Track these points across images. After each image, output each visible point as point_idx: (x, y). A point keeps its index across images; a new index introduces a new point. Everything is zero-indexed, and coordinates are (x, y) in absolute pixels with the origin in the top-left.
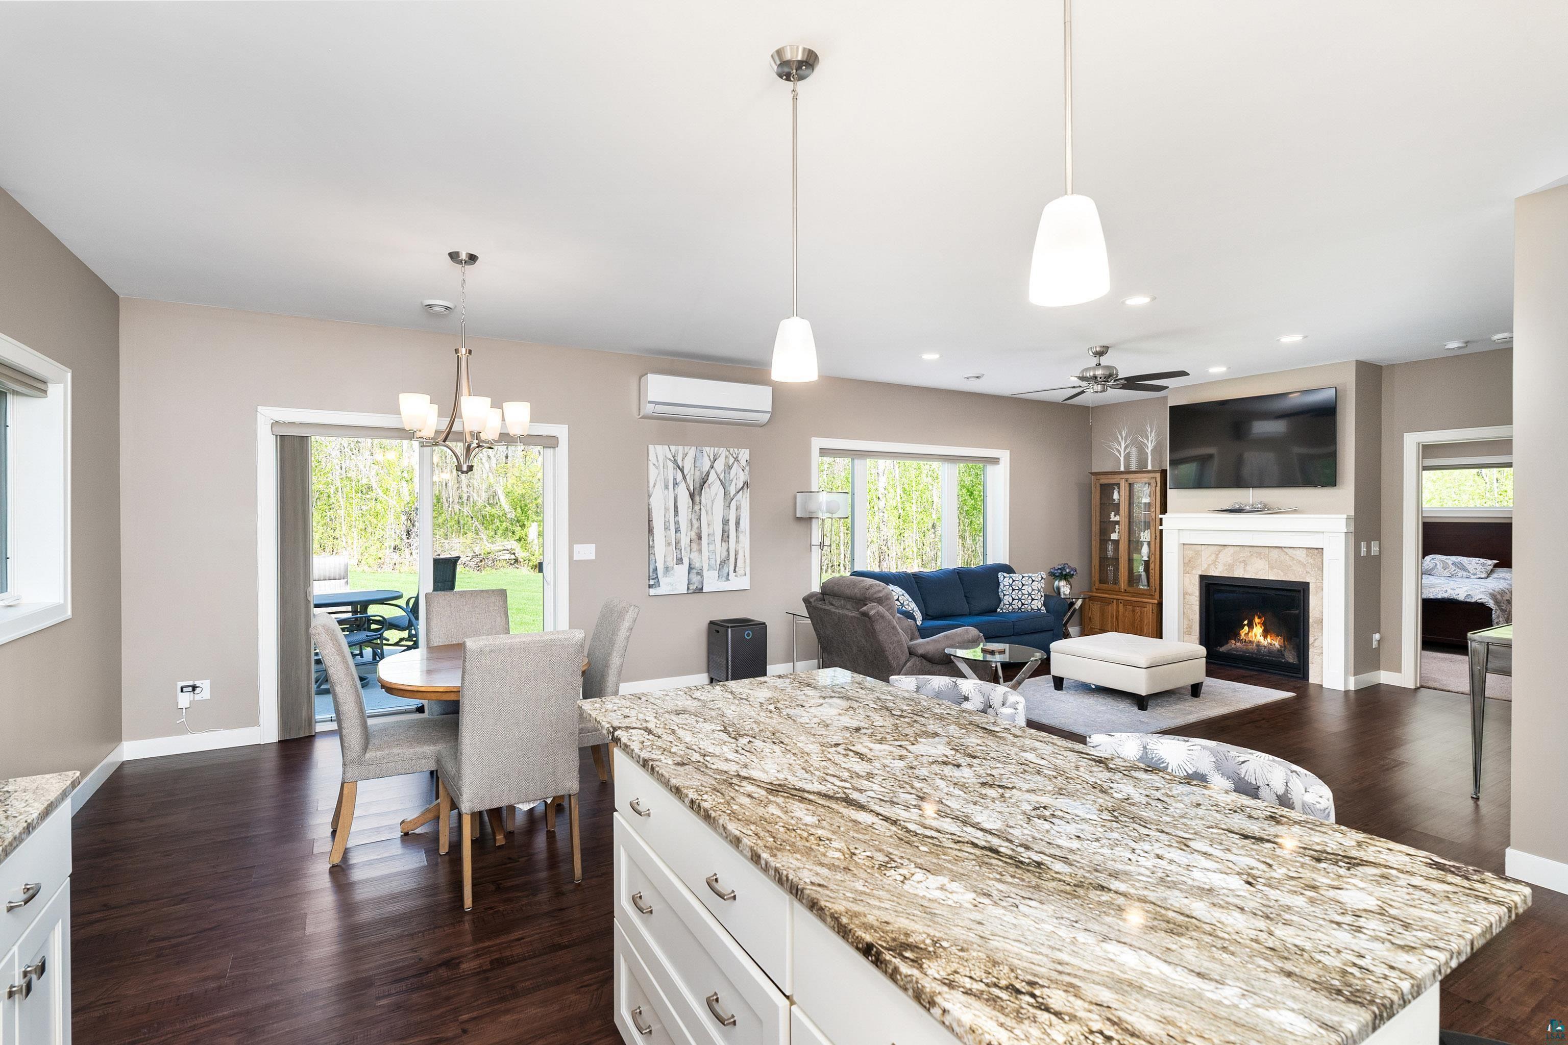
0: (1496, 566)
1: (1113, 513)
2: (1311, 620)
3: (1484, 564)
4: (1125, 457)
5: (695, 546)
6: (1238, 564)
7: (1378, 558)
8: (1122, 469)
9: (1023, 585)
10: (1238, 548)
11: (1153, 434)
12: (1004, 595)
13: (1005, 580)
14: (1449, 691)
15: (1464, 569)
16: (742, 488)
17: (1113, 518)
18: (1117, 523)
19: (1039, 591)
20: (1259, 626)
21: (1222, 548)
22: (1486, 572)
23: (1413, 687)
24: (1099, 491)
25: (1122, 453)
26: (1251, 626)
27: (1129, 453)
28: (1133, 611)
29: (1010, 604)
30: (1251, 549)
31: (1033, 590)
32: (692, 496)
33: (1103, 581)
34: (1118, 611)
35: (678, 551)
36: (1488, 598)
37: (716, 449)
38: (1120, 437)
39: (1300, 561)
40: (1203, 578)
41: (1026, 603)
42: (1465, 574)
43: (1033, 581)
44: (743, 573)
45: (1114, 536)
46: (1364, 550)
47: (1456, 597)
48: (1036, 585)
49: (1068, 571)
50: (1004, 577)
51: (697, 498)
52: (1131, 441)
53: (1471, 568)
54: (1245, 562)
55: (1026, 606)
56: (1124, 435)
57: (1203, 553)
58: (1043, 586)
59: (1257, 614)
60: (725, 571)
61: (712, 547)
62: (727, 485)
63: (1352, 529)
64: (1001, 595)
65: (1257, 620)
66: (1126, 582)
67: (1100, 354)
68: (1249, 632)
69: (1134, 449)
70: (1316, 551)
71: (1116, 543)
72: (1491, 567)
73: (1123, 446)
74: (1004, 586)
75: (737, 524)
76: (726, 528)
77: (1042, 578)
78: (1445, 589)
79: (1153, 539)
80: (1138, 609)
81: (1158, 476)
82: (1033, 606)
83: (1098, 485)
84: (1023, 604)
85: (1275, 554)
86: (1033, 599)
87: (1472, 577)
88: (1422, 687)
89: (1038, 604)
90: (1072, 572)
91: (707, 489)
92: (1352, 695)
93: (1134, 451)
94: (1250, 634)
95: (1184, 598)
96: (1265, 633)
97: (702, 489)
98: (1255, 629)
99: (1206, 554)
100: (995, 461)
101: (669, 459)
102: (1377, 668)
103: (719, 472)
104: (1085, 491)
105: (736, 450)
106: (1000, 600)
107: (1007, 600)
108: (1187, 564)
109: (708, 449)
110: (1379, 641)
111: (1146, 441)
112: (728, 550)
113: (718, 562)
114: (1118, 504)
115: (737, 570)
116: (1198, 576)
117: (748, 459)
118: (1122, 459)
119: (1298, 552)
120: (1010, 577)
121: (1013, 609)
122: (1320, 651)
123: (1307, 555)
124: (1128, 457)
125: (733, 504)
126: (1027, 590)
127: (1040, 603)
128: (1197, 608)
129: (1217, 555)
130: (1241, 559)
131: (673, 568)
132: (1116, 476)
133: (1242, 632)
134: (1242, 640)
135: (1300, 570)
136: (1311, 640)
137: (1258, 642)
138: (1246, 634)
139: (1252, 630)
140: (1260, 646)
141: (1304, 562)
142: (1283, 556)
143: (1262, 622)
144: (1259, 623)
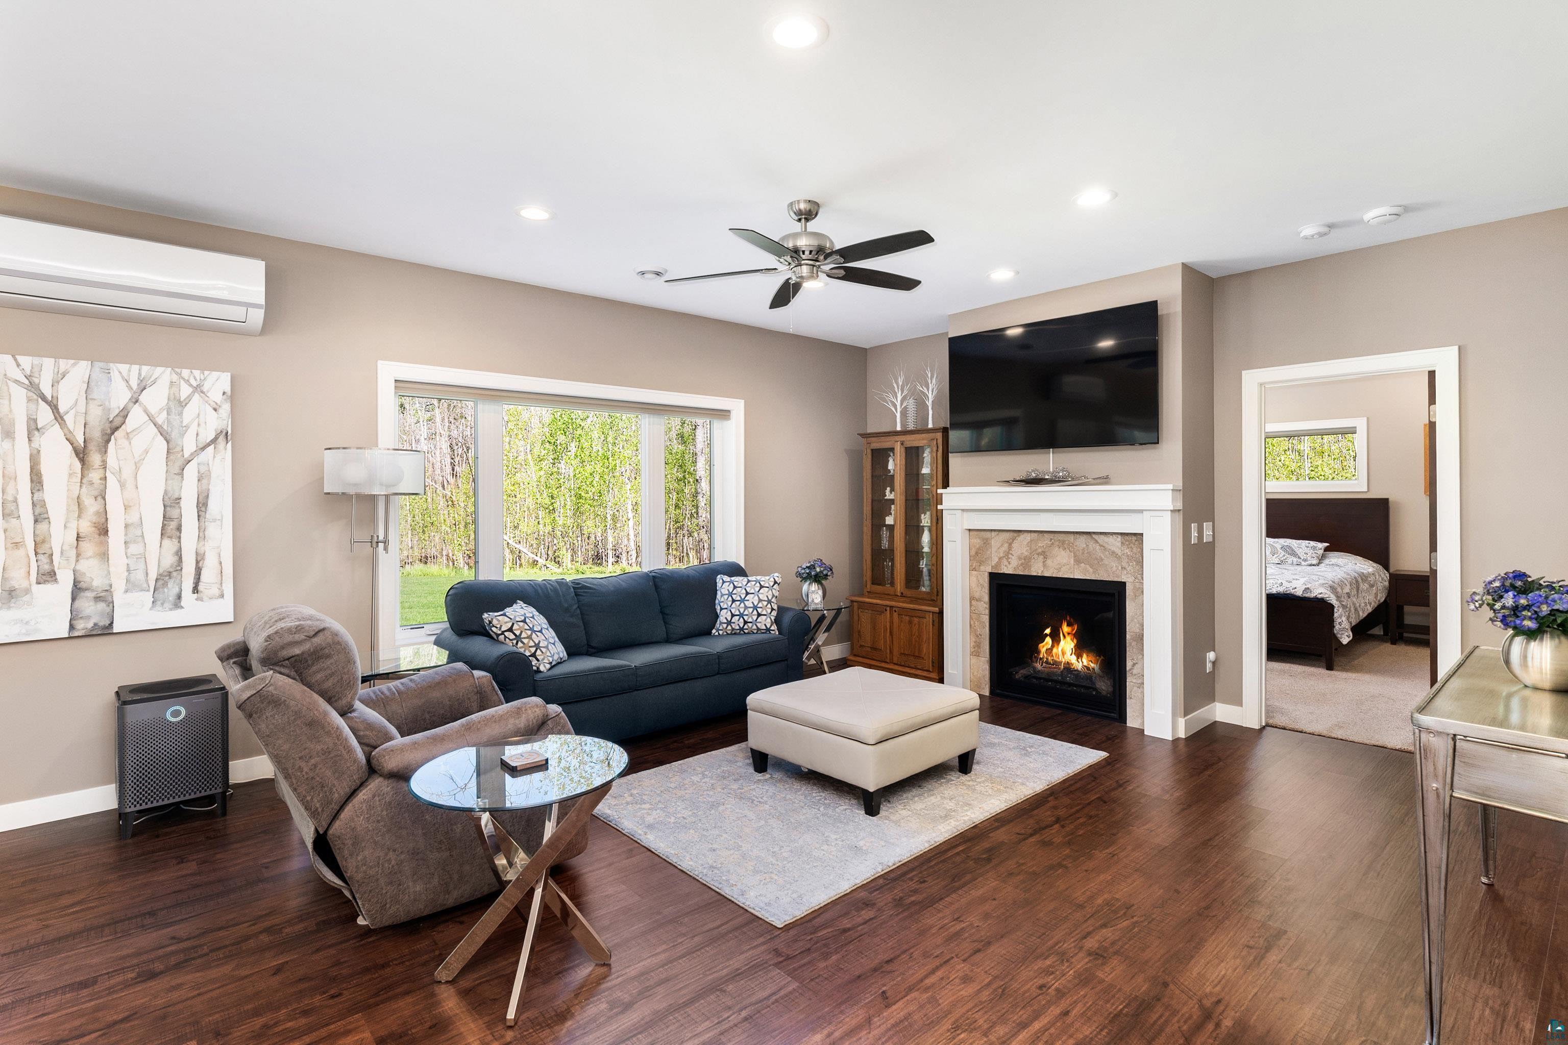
0: (1326, 549)
1: (888, 489)
2: (1128, 637)
3: (1314, 548)
4: (901, 412)
5: (89, 548)
6: (1036, 556)
7: (1212, 544)
8: (899, 428)
9: (747, 593)
11: (934, 381)
12: (721, 609)
13: (724, 585)
14: (1301, 732)
15: (1293, 554)
16: (214, 441)
17: (889, 495)
18: (892, 501)
19: (769, 602)
20: (1068, 638)
21: (1015, 535)
22: (1318, 557)
23: (1257, 727)
24: (870, 456)
25: (898, 407)
26: (1055, 638)
27: (906, 408)
28: (910, 622)
29: (729, 623)
30: (1052, 536)
31: (760, 600)
32: (81, 454)
33: (877, 580)
34: (892, 622)
35: (44, 559)
36: (1329, 593)
37: (145, 369)
38: (896, 386)
39: (1113, 552)
40: (992, 575)
41: (750, 620)
42: (1295, 560)
43: (762, 587)
44: (215, 591)
45: (889, 520)
46: (1194, 534)
47: (1293, 591)
48: (765, 594)
49: (818, 570)
50: (724, 582)
51: (95, 458)
52: (909, 390)
53: (1300, 552)
54: (1044, 555)
55: (750, 625)
56: (900, 383)
57: (993, 541)
58: (776, 594)
59: (1065, 619)
60: (172, 590)
61: (134, 549)
62: (174, 435)
63: (1179, 506)
64: (718, 608)
65: (1065, 629)
66: (903, 582)
67: (808, 215)
68: (1053, 646)
69: (911, 401)
70: (1134, 538)
71: (891, 528)
72: (1322, 552)
73: (899, 397)
74: (722, 595)
75: (202, 505)
76: (174, 513)
77: (775, 582)
78: (1279, 582)
79: (934, 524)
80: (916, 620)
81: (939, 435)
82: (759, 625)
83: (869, 451)
84: (746, 622)
85: (1081, 542)
86: (759, 615)
87: (1303, 563)
88: (1267, 725)
89: (765, 622)
90: (825, 572)
91: (123, 442)
92: (1181, 745)
93: (911, 404)
94: (1055, 650)
95: (971, 606)
96: (1078, 653)
97: (108, 441)
98: (1062, 643)
99: (996, 542)
100: (724, 414)
101: (17, 382)
102: (1211, 697)
103: (153, 411)
104: (855, 457)
105: (197, 373)
106: (717, 616)
107: (724, 616)
108: (977, 557)
109: (124, 368)
110: (1214, 663)
111: (925, 390)
112: (179, 554)
113: (153, 576)
114: (893, 476)
115: (200, 588)
116: (987, 575)
117: (228, 389)
118: (898, 415)
119: (1111, 539)
120: (731, 582)
121: (733, 629)
122: (1139, 681)
123: (1122, 543)
124: (904, 413)
125: (191, 471)
126: (752, 600)
127: (769, 620)
128: (986, 619)
129: (1010, 544)
130: (1040, 550)
131: (28, 591)
132: (888, 439)
133: (1043, 647)
134: (1041, 659)
135: (1114, 564)
136: (1129, 664)
137: (1063, 660)
138: (1049, 651)
139: (1058, 644)
140: (1068, 667)
141: (1120, 554)
142: (1092, 545)
143: (1073, 630)
144: (1069, 634)
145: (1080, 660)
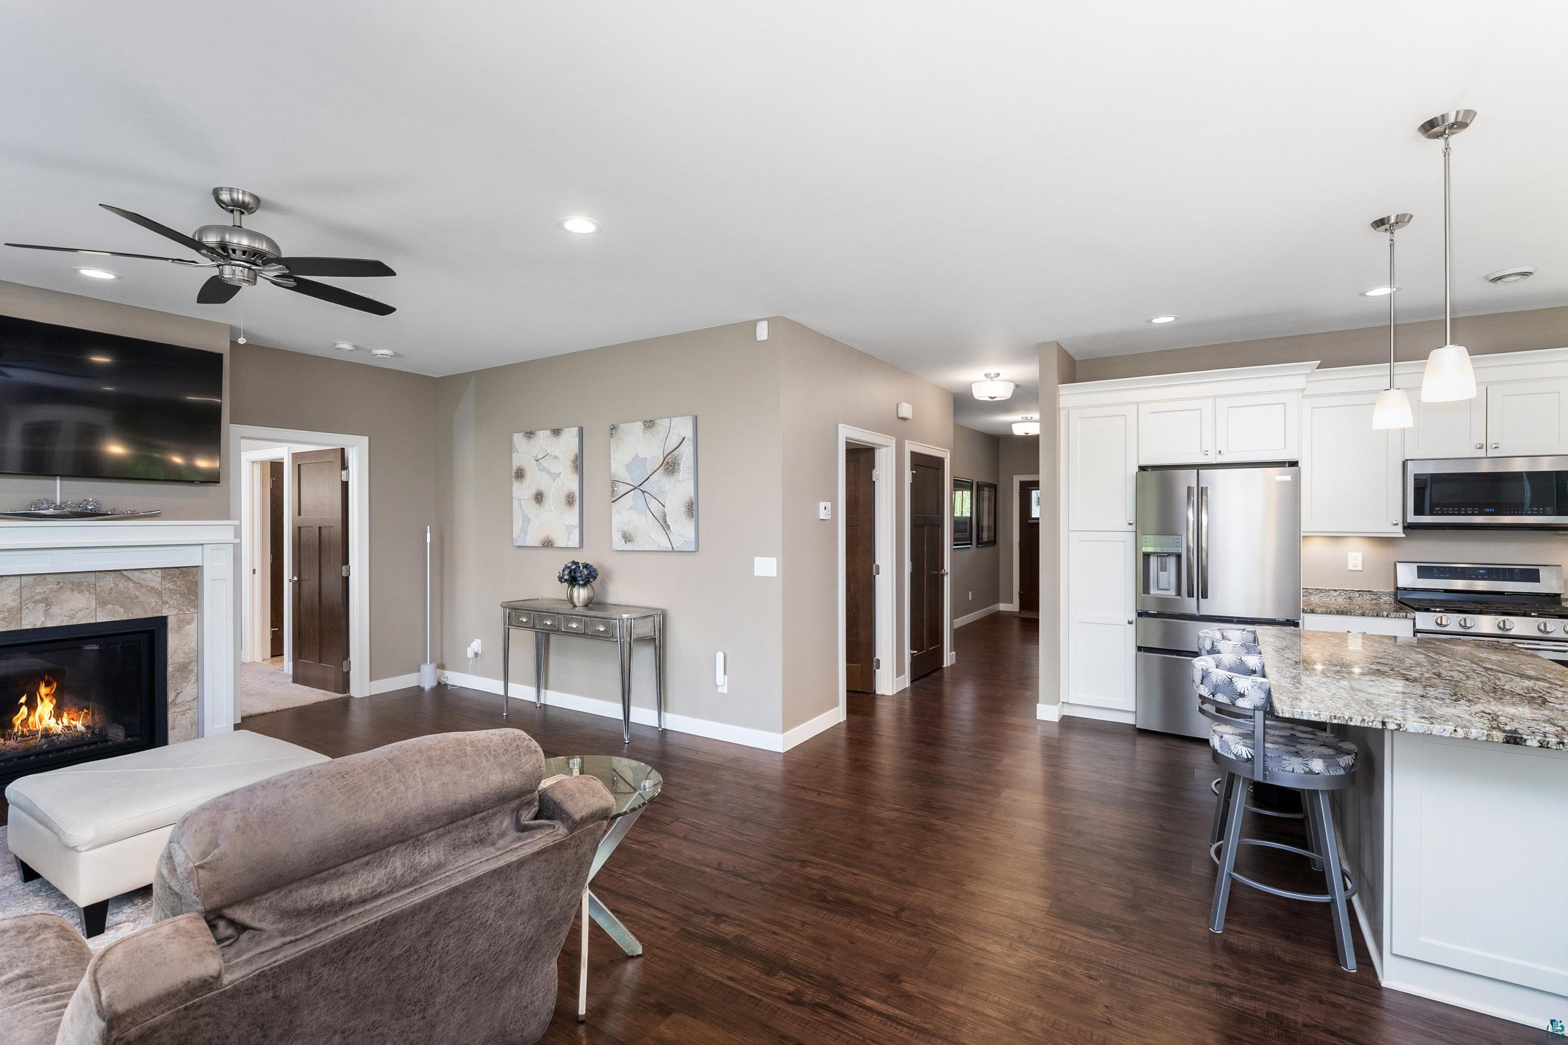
6: (31, 606)
10: (30, 579)
20: (47, 701)
26: (32, 705)
30: (60, 578)
39: (152, 588)
54: (46, 602)
59: (43, 679)
65: (43, 690)
68: (29, 715)
70: (178, 571)
85: (106, 582)
94: (31, 719)
96: (57, 713)
98: (40, 708)
119: (149, 575)
123: (163, 578)
130: (38, 597)
133: (18, 719)
134: (15, 734)
135: (153, 601)
136: (171, 696)
137: (41, 727)
138: (25, 722)
139: (35, 711)
140: (47, 734)
141: (160, 589)
142: (122, 584)
143: (51, 690)
144: (47, 695)
145: (59, 722)
